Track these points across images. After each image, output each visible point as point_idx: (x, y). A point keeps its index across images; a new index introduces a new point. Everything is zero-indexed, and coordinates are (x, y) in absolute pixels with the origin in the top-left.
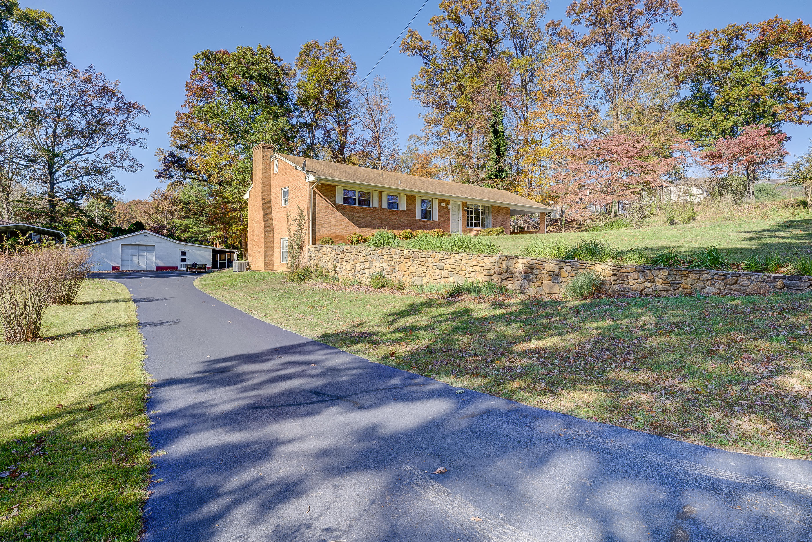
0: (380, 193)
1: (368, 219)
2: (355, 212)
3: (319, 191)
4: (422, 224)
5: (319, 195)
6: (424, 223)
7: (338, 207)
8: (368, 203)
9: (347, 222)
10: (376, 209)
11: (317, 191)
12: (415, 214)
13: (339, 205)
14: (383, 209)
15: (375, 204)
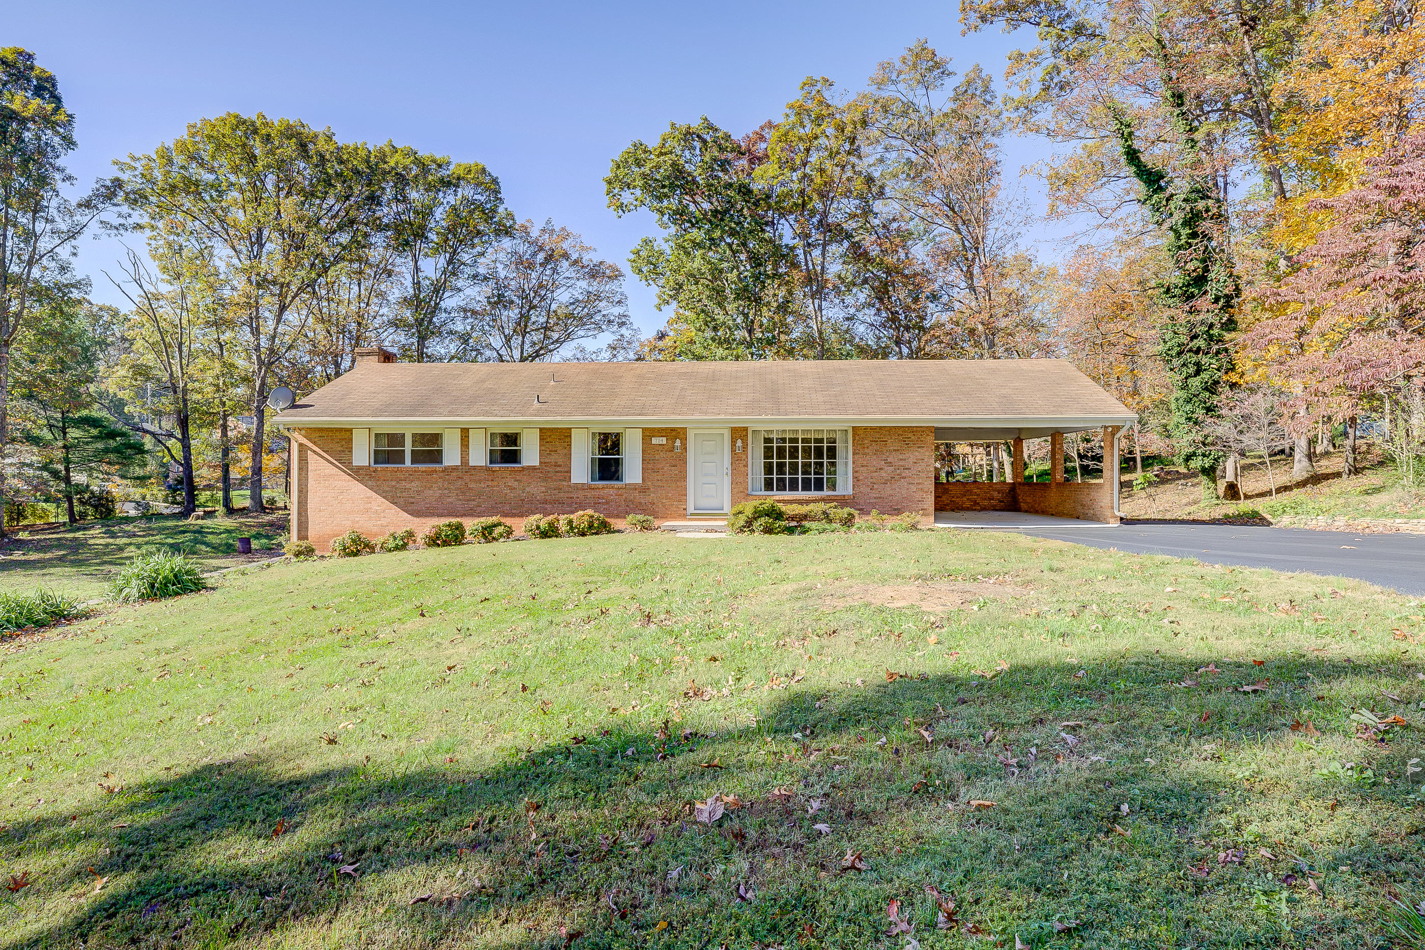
0: (465, 433)
1: (432, 494)
2: (399, 480)
3: (315, 443)
4: (590, 494)
5: (314, 452)
6: (596, 493)
7: (358, 474)
8: (435, 457)
9: (379, 503)
10: (455, 468)
11: (310, 445)
12: (570, 472)
13: (360, 468)
14: (474, 468)
15: (451, 456)
